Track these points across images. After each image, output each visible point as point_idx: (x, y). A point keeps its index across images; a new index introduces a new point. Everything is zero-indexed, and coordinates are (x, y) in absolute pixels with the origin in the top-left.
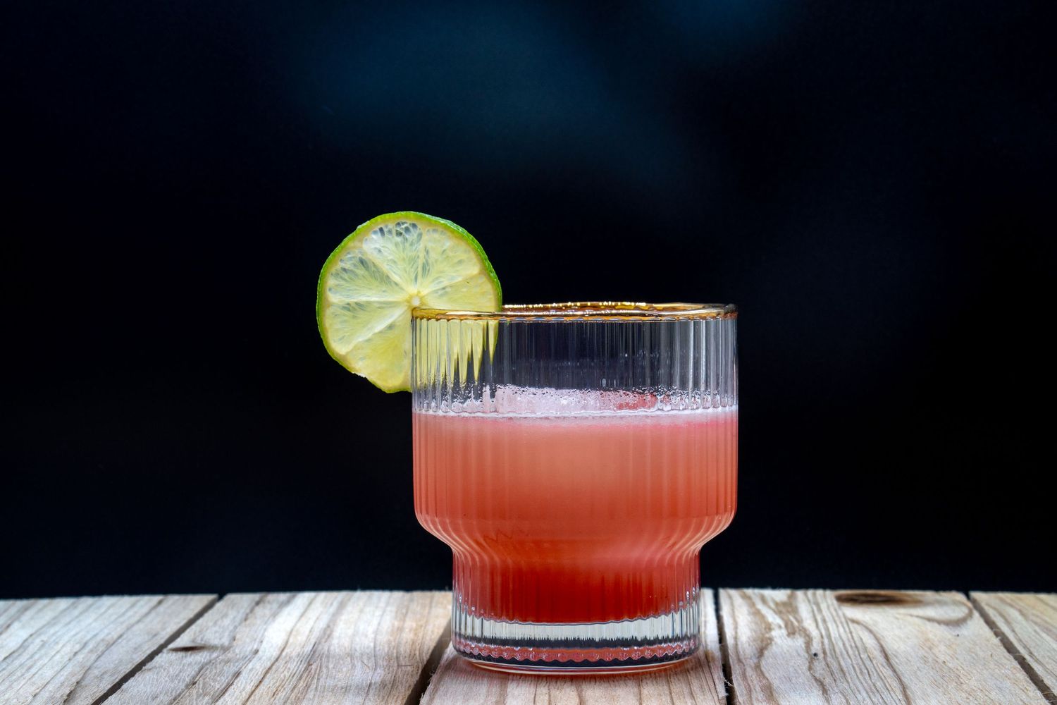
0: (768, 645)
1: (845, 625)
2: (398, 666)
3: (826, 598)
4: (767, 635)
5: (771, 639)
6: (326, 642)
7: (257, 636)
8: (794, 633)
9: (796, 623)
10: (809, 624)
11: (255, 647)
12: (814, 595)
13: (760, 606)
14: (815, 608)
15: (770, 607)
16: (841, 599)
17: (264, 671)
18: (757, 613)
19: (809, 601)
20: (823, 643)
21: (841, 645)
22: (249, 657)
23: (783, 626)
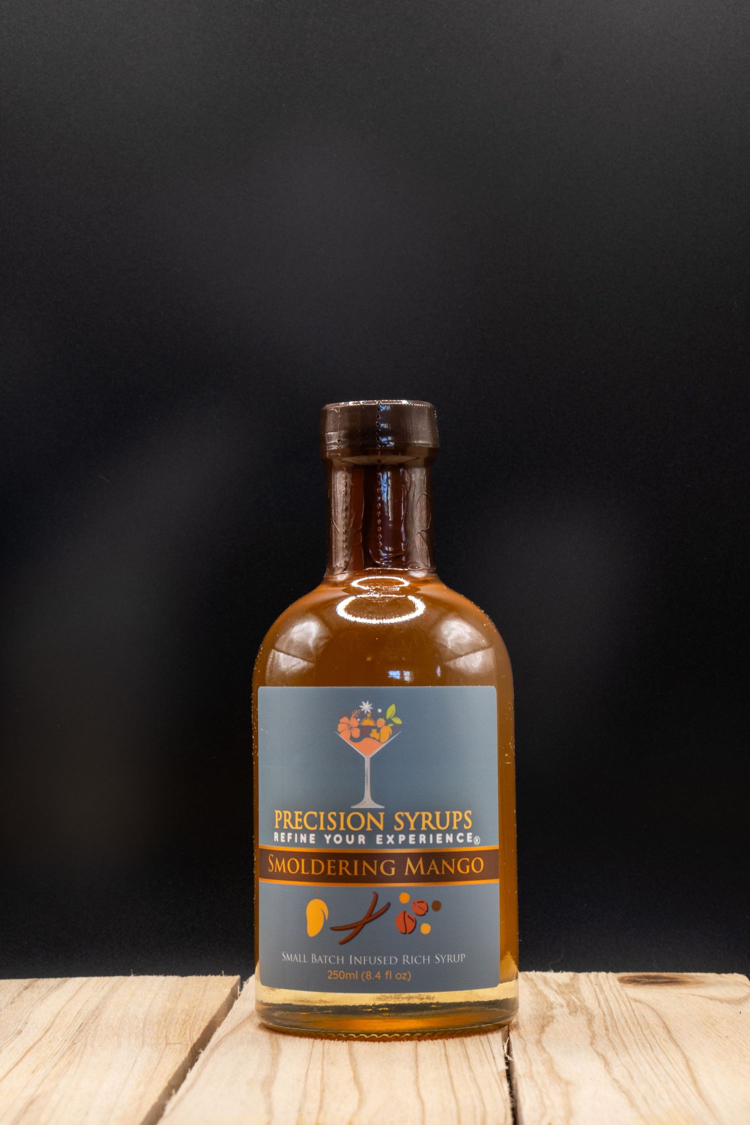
0: (549, 1022)
1: (628, 1004)
2: (167, 1044)
3: (608, 981)
4: (549, 1014)
5: (553, 1017)
6: (93, 1023)
7: (23, 1018)
8: (576, 1012)
9: (578, 1003)
10: (590, 1002)
11: (19, 1028)
12: (597, 976)
13: (542, 987)
14: (597, 989)
15: (552, 988)
16: (622, 980)
17: (26, 1050)
18: (540, 993)
19: (592, 983)
20: (605, 1020)
21: (624, 1023)
22: (11, 1037)
23: (565, 1005)
